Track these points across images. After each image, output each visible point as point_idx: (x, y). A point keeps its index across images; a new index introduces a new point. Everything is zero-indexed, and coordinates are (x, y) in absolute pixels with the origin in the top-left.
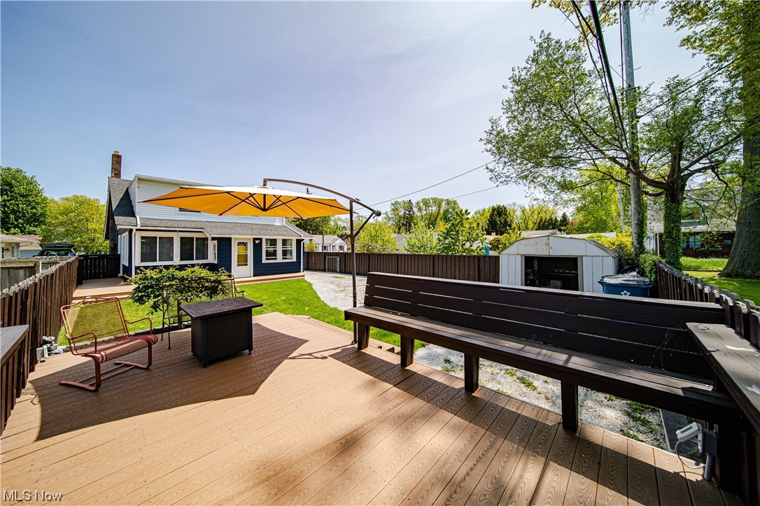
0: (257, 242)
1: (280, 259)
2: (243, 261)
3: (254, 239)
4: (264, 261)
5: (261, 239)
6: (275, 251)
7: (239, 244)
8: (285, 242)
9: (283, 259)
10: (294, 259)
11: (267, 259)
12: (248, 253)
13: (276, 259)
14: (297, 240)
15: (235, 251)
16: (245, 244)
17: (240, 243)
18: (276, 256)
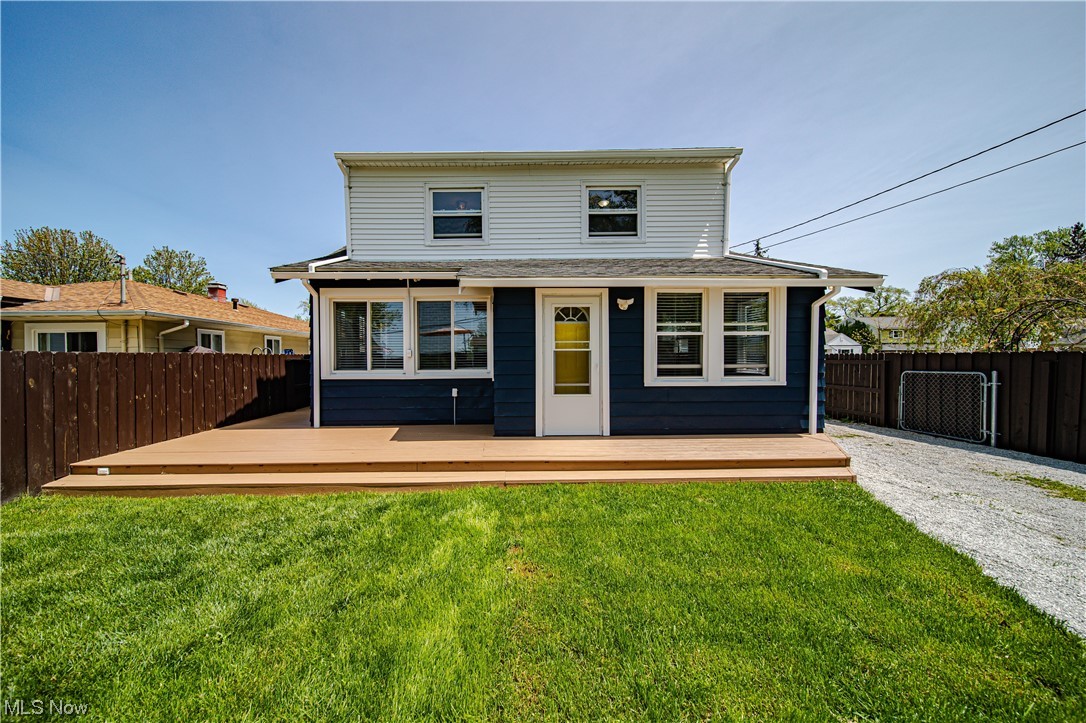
0: (624, 304)
1: (713, 372)
2: (573, 375)
3: (615, 293)
4: (651, 379)
5: (638, 293)
6: (695, 343)
7: (562, 314)
8: (734, 305)
9: (728, 372)
10: (778, 376)
11: (661, 373)
12: (594, 347)
13: (699, 372)
14: (791, 291)
15: (547, 339)
16: (581, 315)
17: (565, 311)
18: (698, 361)
